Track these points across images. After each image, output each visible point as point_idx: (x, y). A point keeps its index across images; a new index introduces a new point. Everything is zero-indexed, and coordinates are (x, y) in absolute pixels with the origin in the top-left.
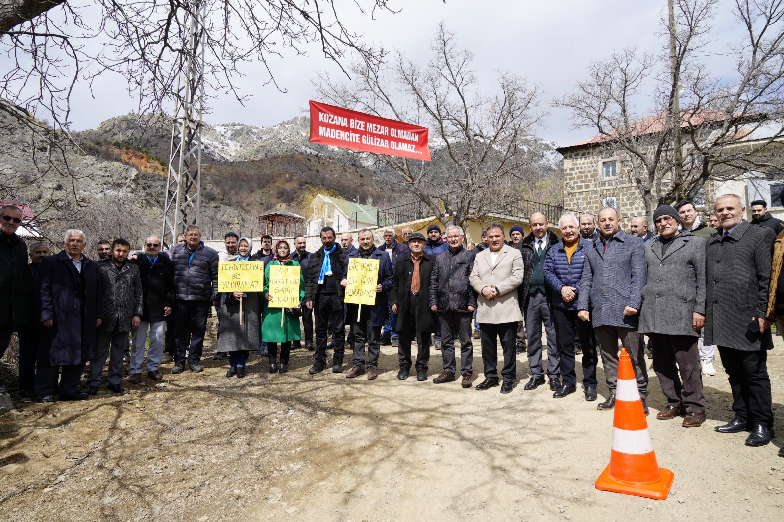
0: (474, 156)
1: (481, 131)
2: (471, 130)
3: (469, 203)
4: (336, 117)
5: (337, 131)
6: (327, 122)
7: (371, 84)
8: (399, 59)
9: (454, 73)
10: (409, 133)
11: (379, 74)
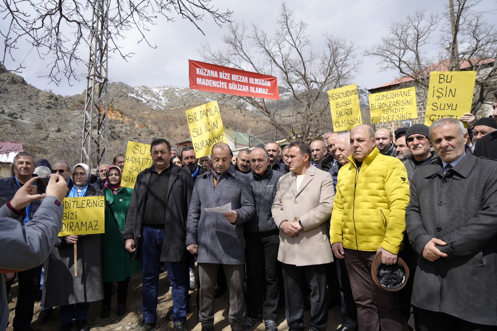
0: (311, 96)
1: (315, 79)
2: (309, 78)
3: (309, 129)
4: (209, 71)
5: (210, 81)
6: (202, 74)
7: (238, 50)
8: (255, 31)
9: (294, 38)
10: (263, 80)
11: (243, 42)
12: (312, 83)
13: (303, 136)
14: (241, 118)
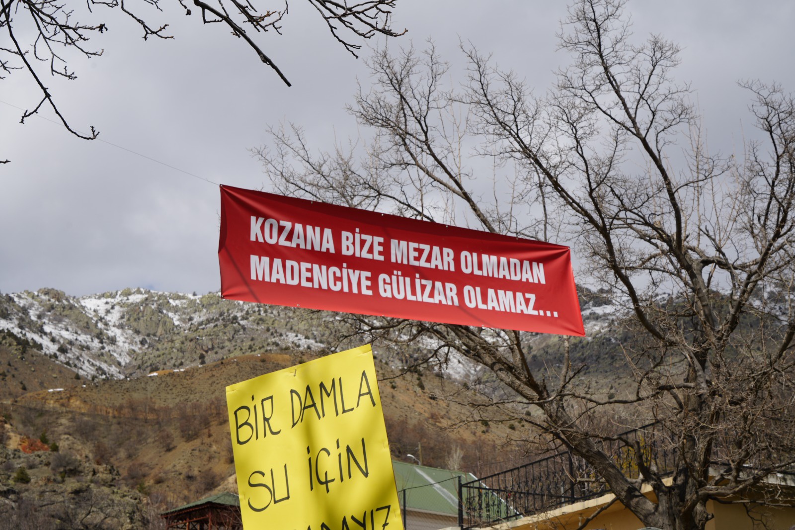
0: (708, 317)
1: (719, 250)
2: (693, 250)
3: (708, 451)
4: (299, 227)
5: (305, 265)
6: (273, 242)
7: (413, 148)
8: (477, 76)
9: (631, 100)
10: (513, 261)
11: (432, 120)
12: (707, 269)
13: (686, 482)
14: (419, 408)
